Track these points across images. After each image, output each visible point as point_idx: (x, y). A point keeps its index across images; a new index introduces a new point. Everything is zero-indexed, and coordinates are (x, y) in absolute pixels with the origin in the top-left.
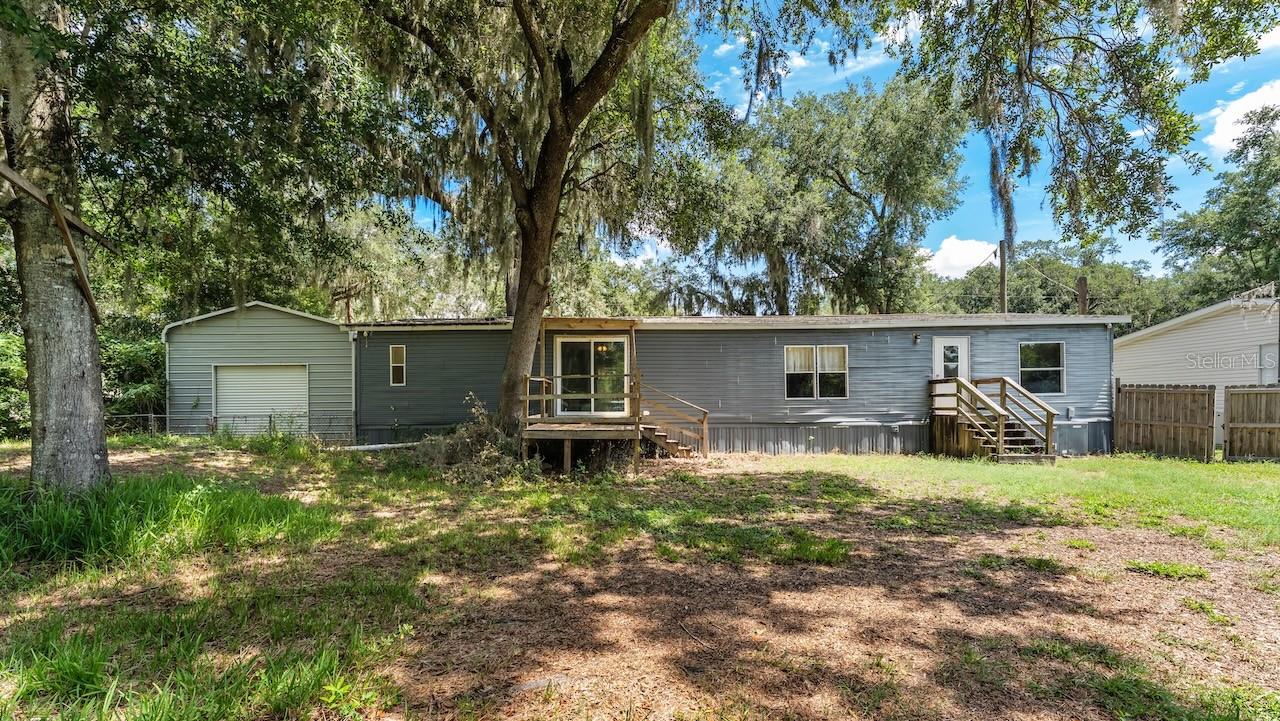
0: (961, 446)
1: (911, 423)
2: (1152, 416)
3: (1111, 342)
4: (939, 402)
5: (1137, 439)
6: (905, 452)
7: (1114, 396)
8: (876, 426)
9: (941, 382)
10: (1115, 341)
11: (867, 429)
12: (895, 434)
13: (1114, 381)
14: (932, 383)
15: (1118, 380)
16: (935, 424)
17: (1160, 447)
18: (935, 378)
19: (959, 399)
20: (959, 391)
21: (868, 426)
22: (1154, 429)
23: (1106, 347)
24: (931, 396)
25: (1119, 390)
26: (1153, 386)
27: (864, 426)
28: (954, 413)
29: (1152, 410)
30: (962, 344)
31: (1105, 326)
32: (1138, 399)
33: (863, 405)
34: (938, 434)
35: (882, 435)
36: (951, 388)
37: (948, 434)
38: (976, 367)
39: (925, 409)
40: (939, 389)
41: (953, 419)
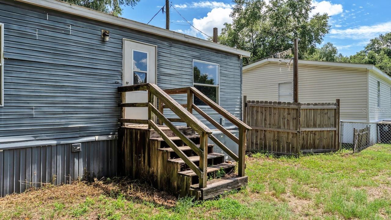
0: (153, 169)
1: (97, 138)
2: (265, 124)
3: (241, 69)
4: (129, 113)
5: (257, 141)
6: (88, 179)
7: (243, 109)
8: (50, 146)
9: (130, 89)
10: (244, 68)
11: (35, 152)
12: (77, 154)
13: (243, 98)
14: (121, 90)
15: (245, 97)
16: (124, 138)
17: (270, 146)
18: (125, 85)
19: (151, 110)
20: (150, 100)
21: (38, 147)
22: (266, 133)
23: (238, 72)
24: (120, 106)
25: (246, 105)
26: (266, 102)
27: (31, 148)
28: (145, 127)
29: (265, 120)
30: (150, 50)
31: (238, 56)
32: (257, 112)
33: (31, 117)
34: (127, 151)
35: (59, 158)
36: (141, 96)
37: (138, 152)
38: (162, 77)
39: (114, 121)
40: (129, 97)
41: (144, 133)
